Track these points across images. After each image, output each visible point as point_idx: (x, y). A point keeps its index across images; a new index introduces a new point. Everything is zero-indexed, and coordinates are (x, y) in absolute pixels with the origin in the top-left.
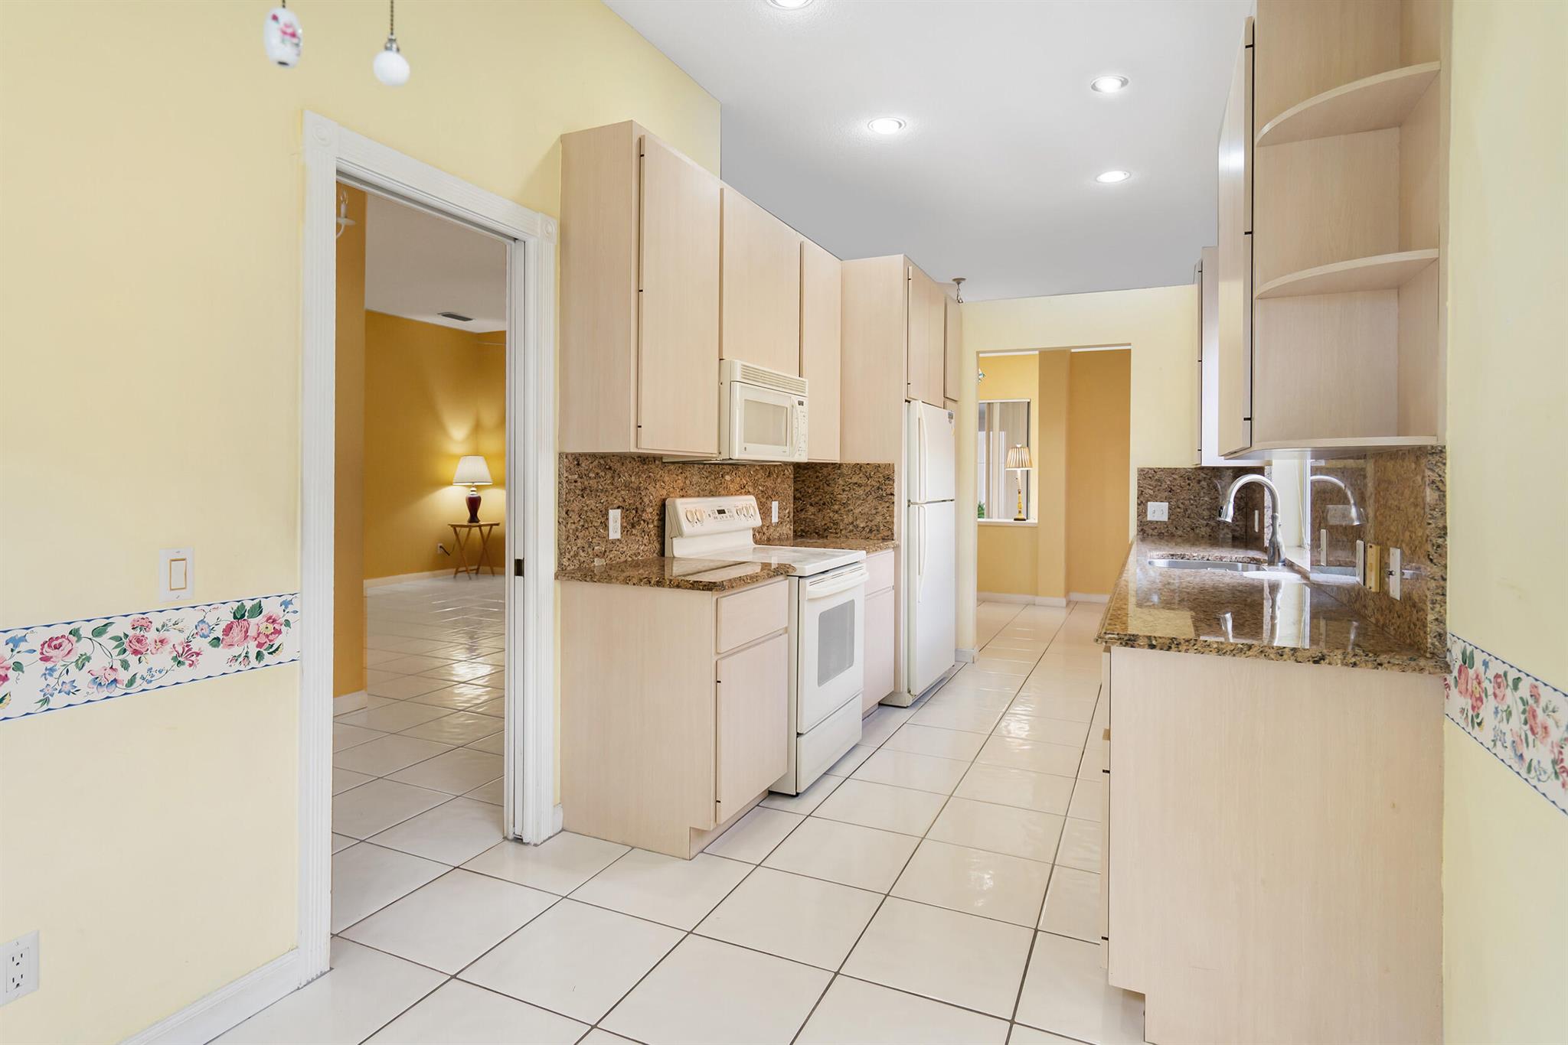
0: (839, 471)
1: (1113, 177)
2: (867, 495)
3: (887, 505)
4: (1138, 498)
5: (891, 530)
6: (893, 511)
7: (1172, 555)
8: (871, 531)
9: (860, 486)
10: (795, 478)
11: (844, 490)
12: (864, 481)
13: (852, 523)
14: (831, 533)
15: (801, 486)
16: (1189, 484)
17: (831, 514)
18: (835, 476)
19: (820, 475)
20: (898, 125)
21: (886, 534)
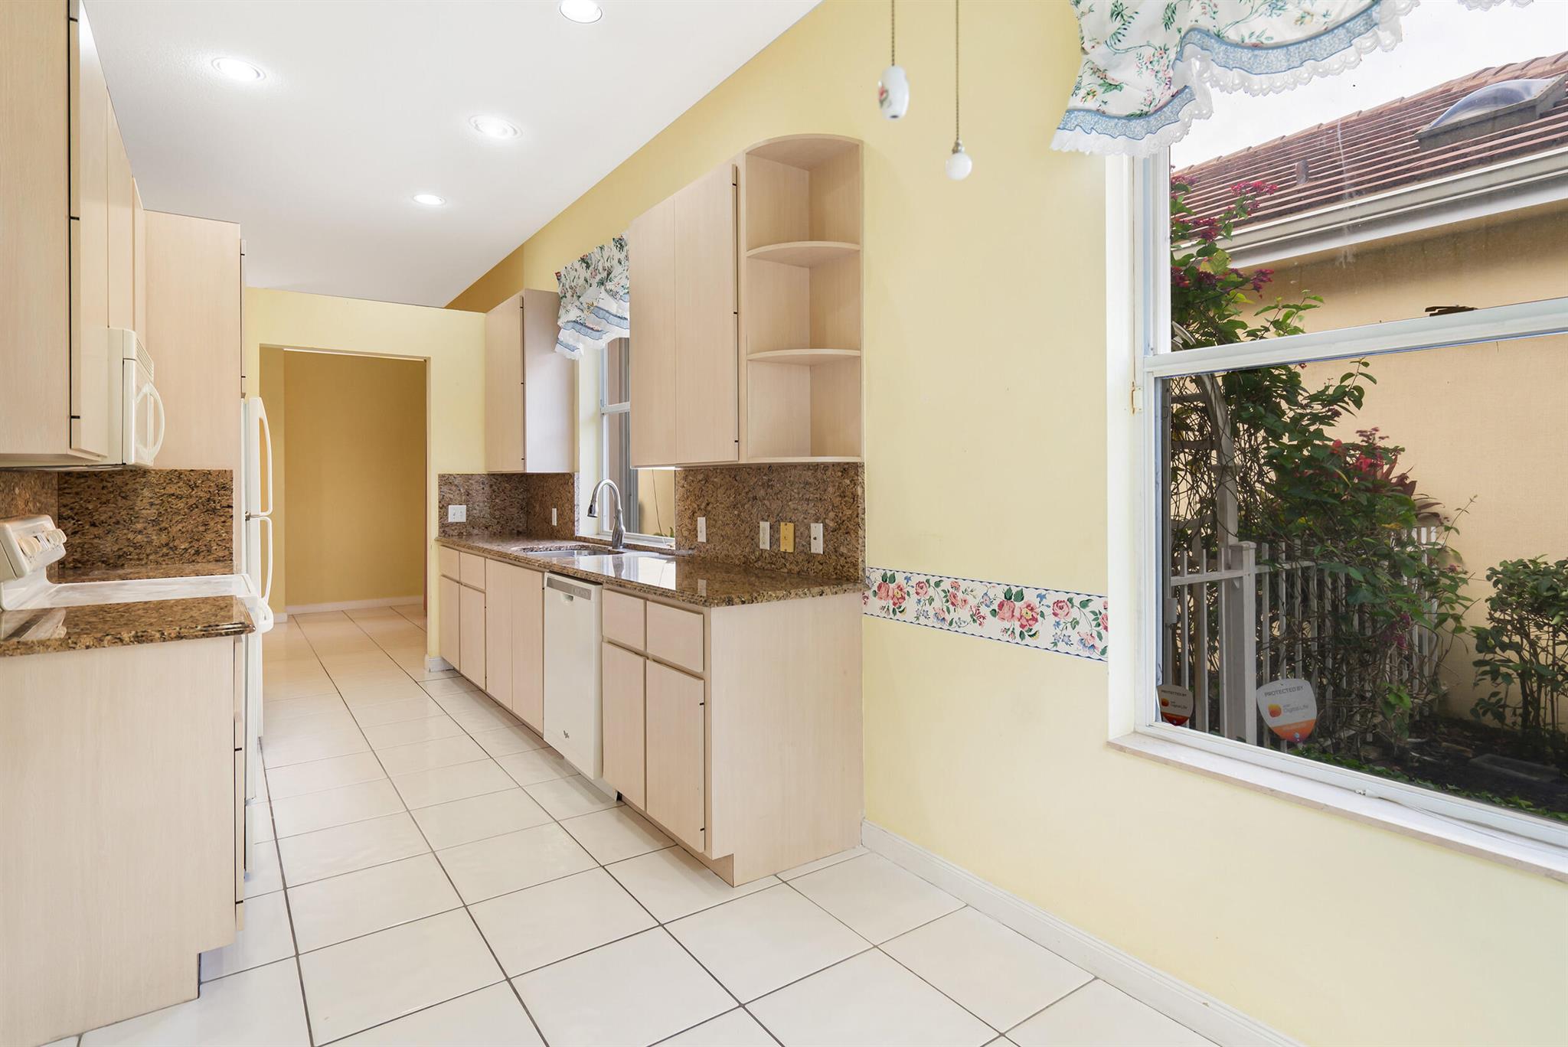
0: (144, 480)
1: (428, 200)
2: (191, 508)
3: (223, 519)
4: (440, 502)
5: (229, 549)
6: (231, 526)
7: (524, 549)
8: (197, 553)
9: (179, 497)
10: (59, 489)
11: (152, 504)
12: (186, 491)
13: (167, 545)
14: (131, 560)
15: (73, 500)
16: (483, 489)
17: (131, 536)
18: (137, 485)
19: (109, 485)
20: (256, 74)
21: (221, 554)
